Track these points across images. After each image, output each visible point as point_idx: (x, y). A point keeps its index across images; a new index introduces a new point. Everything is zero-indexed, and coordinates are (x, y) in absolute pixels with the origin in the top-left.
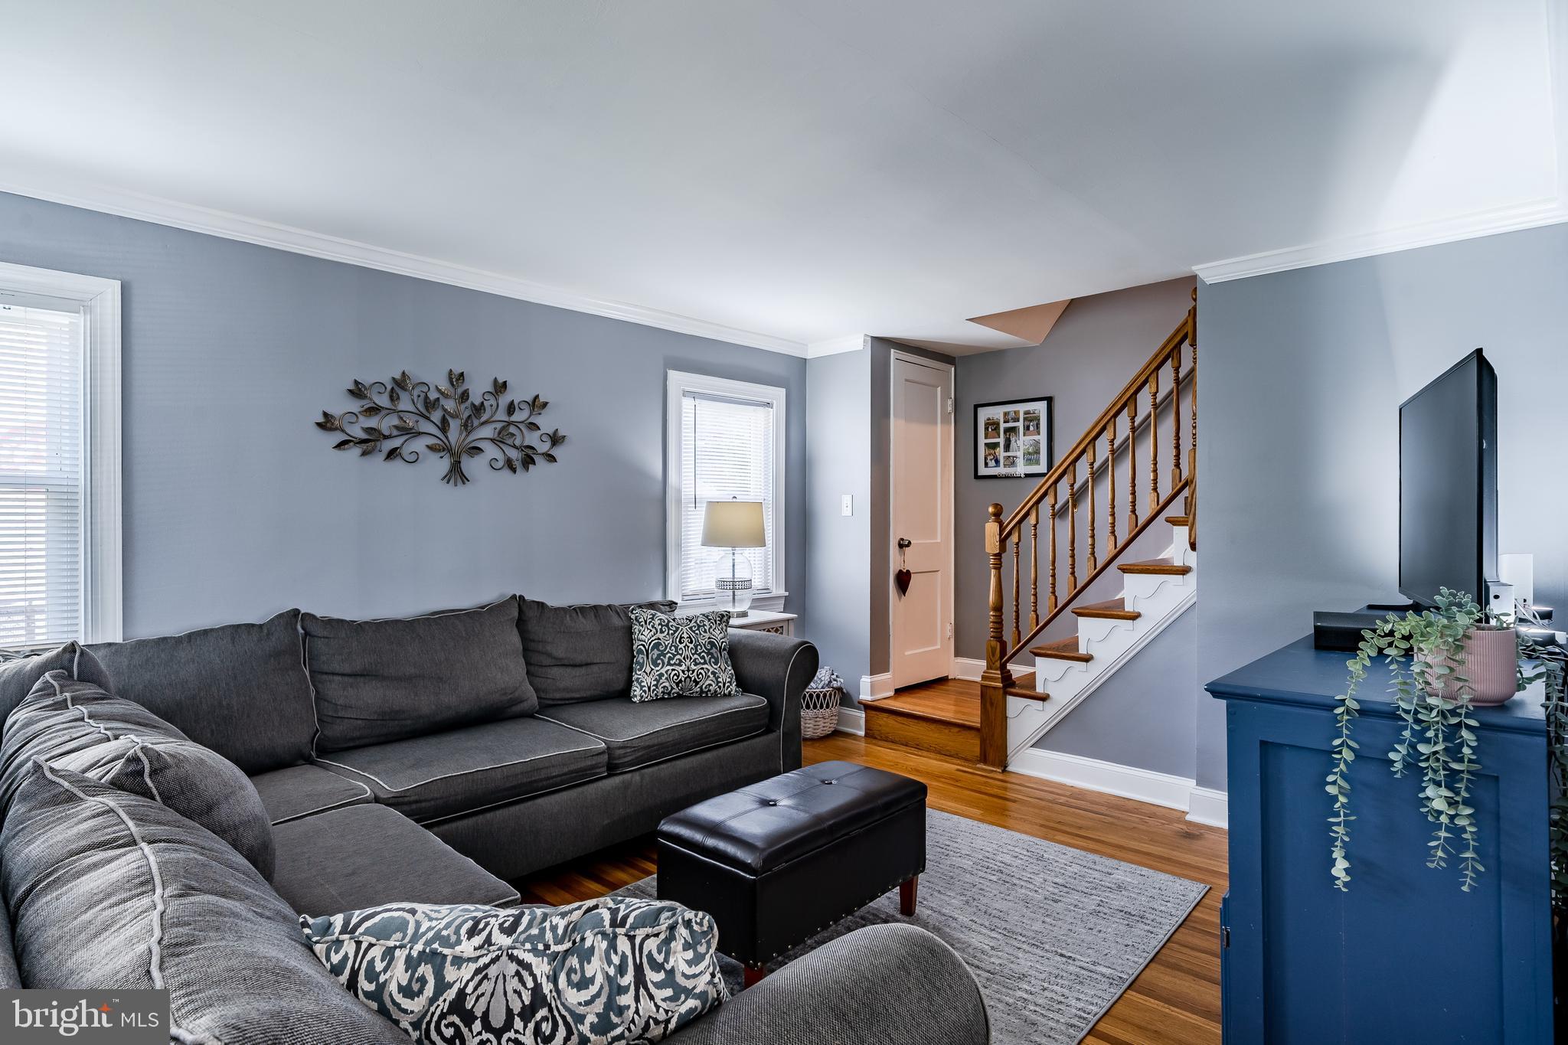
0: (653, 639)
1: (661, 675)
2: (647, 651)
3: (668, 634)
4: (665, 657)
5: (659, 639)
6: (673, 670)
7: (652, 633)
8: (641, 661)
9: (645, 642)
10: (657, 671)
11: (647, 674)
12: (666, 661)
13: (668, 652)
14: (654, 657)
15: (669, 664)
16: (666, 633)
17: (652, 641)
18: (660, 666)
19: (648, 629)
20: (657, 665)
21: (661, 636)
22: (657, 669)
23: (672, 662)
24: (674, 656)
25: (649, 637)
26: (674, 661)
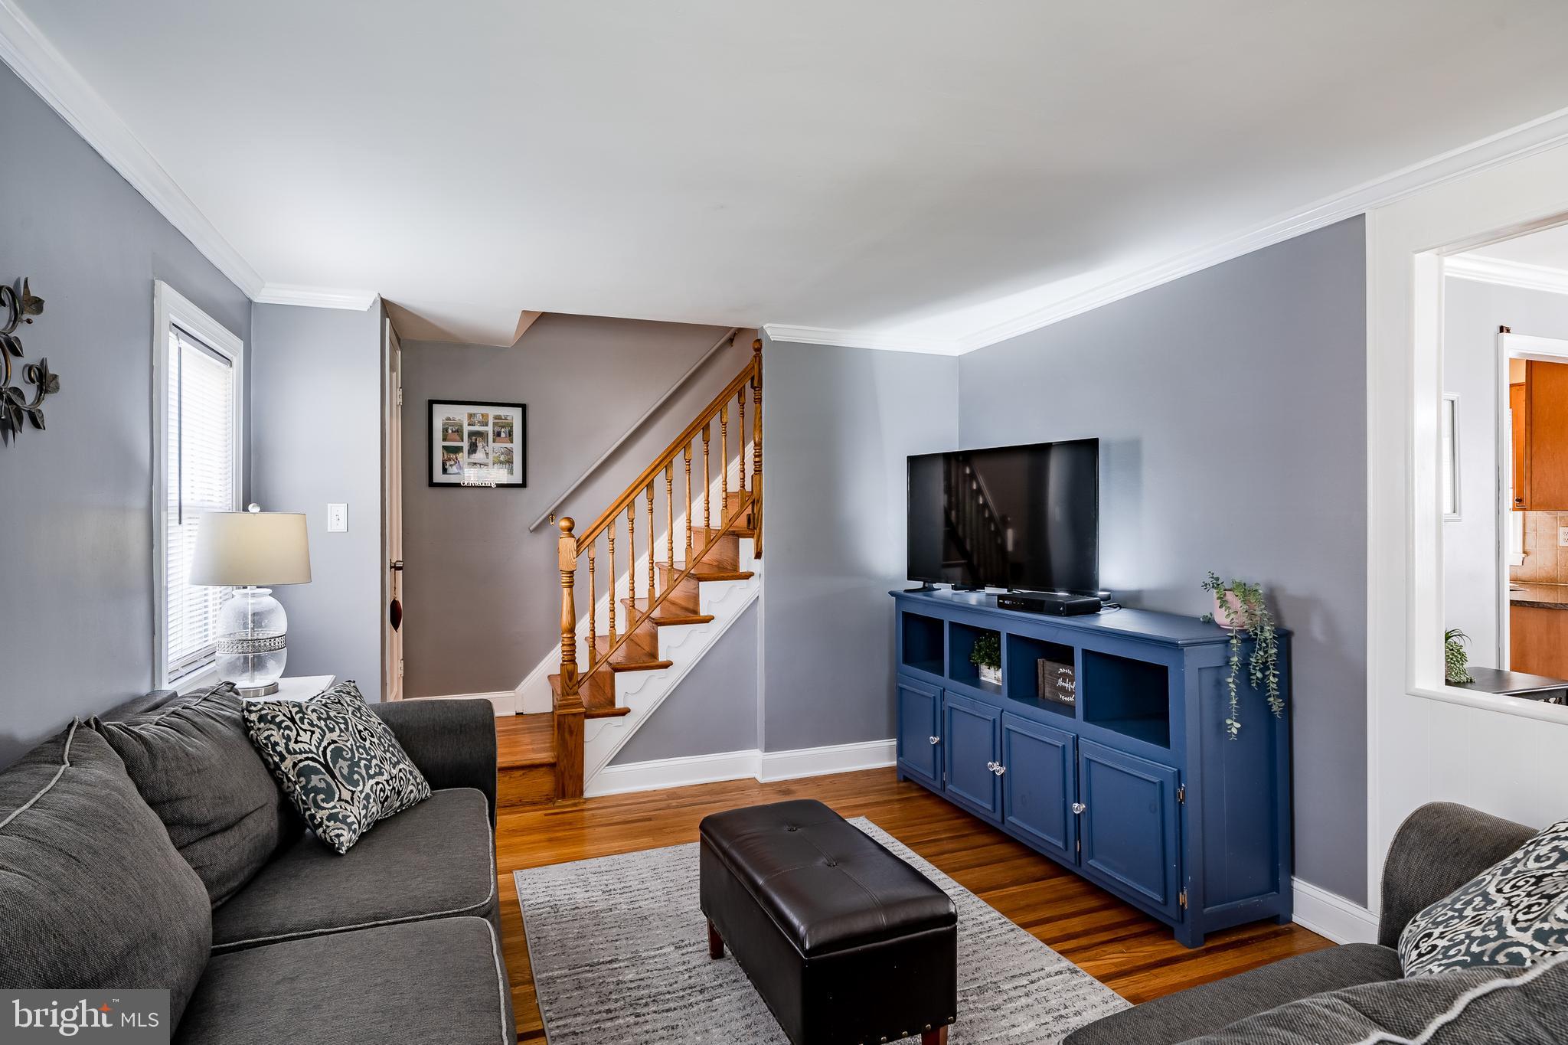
0: (324, 744)
1: (367, 797)
2: (326, 766)
3: (341, 731)
4: (360, 767)
5: (334, 742)
6: (377, 783)
7: (317, 735)
8: (323, 785)
9: (311, 752)
10: (361, 792)
11: (347, 802)
12: (364, 772)
13: (360, 759)
14: (345, 771)
15: (371, 777)
16: (337, 729)
17: (325, 748)
18: (361, 783)
19: (305, 731)
20: (356, 784)
21: (334, 736)
22: (360, 788)
23: (372, 772)
24: (370, 761)
25: (314, 742)
26: (373, 769)
